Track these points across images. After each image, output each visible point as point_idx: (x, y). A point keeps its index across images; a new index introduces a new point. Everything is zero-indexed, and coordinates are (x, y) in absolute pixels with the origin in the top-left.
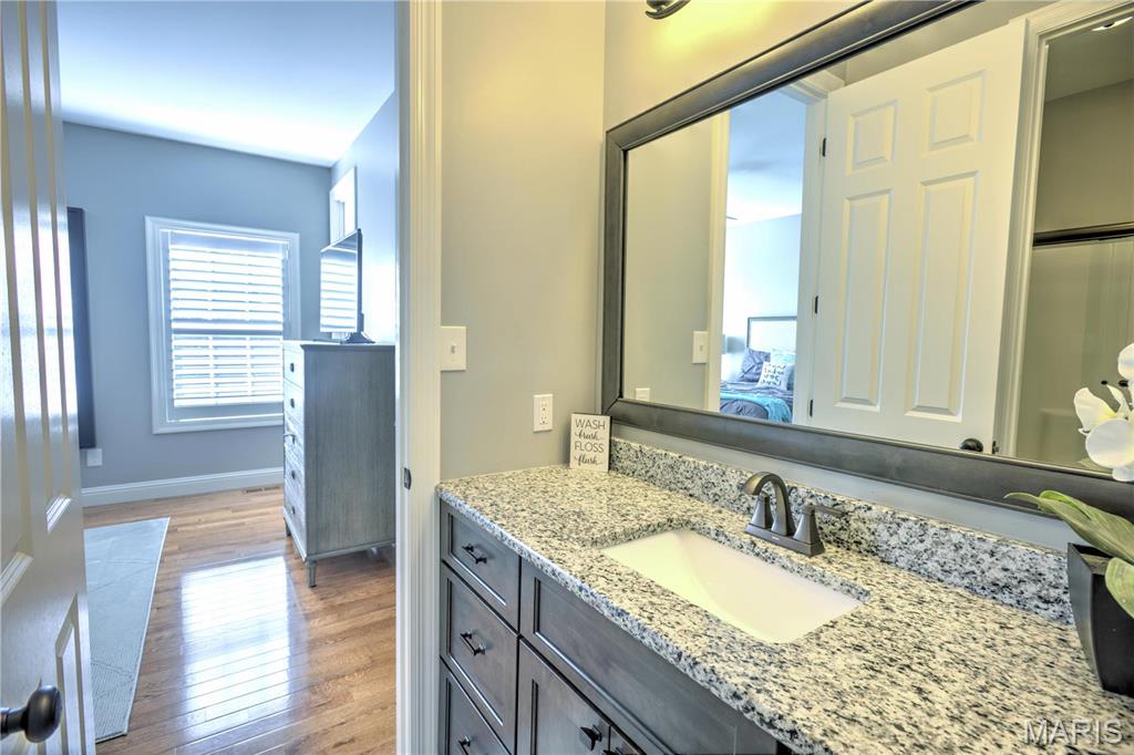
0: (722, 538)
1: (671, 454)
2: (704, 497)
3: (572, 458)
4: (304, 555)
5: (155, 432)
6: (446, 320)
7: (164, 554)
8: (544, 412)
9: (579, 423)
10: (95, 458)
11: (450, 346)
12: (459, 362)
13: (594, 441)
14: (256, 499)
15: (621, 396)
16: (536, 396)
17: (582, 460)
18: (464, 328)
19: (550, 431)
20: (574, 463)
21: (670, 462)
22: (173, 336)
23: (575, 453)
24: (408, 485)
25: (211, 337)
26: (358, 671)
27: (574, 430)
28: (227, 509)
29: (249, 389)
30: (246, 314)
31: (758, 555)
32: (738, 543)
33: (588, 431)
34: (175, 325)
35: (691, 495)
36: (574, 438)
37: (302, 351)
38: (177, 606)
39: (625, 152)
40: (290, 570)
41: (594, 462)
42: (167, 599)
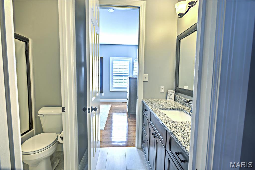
0: (185, 112)
1: (184, 98)
2: (188, 106)
3: (168, 98)
4: (128, 112)
5: (110, 91)
6: (145, 73)
7: (110, 110)
8: (162, 90)
9: (169, 92)
10: (103, 94)
11: (145, 77)
12: (147, 80)
13: (171, 95)
14: (123, 104)
15: (178, 87)
16: (161, 86)
17: (169, 99)
18: (148, 74)
19: (164, 93)
20: (168, 99)
21: (183, 99)
22: (113, 76)
23: (168, 97)
24: (138, 99)
25: (118, 76)
26: (133, 131)
27: (168, 93)
28: (119, 105)
29: (123, 85)
30: (123, 72)
31: (190, 115)
32: (187, 113)
33: (171, 93)
34: (113, 74)
35: (186, 106)
36: (168, 94)
37: (129, 78)
38: (112, 117)
39: (180, 41)
40: (127, 115)
41: (171, 99)
42: (110, 115)
